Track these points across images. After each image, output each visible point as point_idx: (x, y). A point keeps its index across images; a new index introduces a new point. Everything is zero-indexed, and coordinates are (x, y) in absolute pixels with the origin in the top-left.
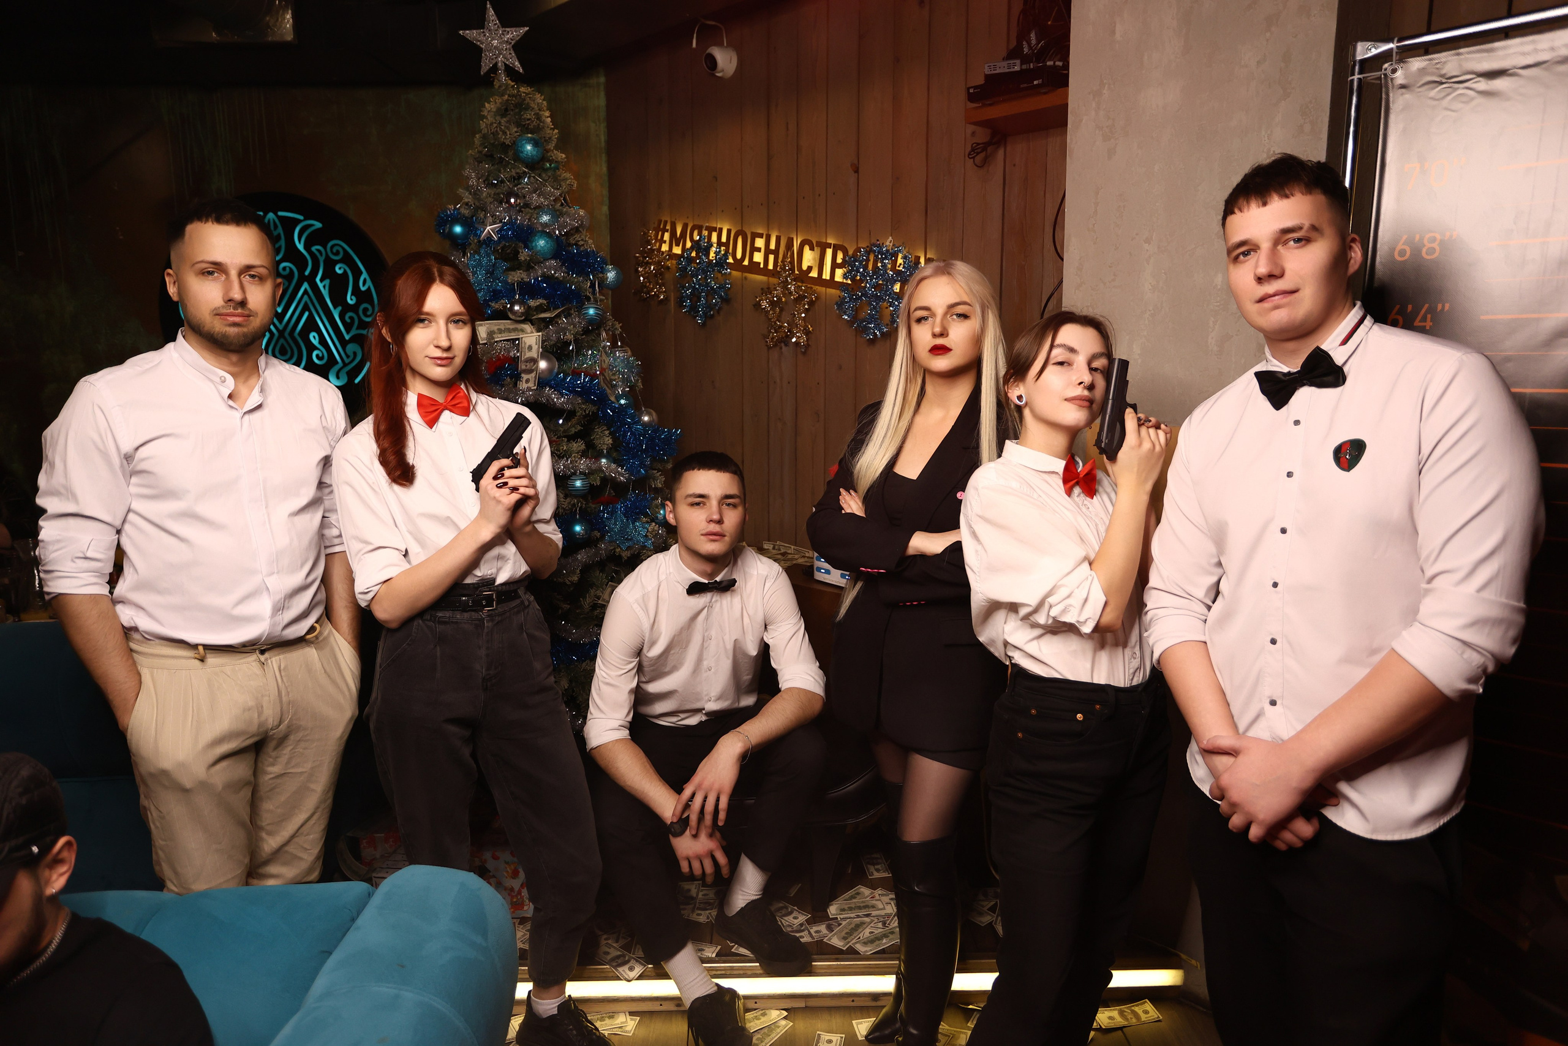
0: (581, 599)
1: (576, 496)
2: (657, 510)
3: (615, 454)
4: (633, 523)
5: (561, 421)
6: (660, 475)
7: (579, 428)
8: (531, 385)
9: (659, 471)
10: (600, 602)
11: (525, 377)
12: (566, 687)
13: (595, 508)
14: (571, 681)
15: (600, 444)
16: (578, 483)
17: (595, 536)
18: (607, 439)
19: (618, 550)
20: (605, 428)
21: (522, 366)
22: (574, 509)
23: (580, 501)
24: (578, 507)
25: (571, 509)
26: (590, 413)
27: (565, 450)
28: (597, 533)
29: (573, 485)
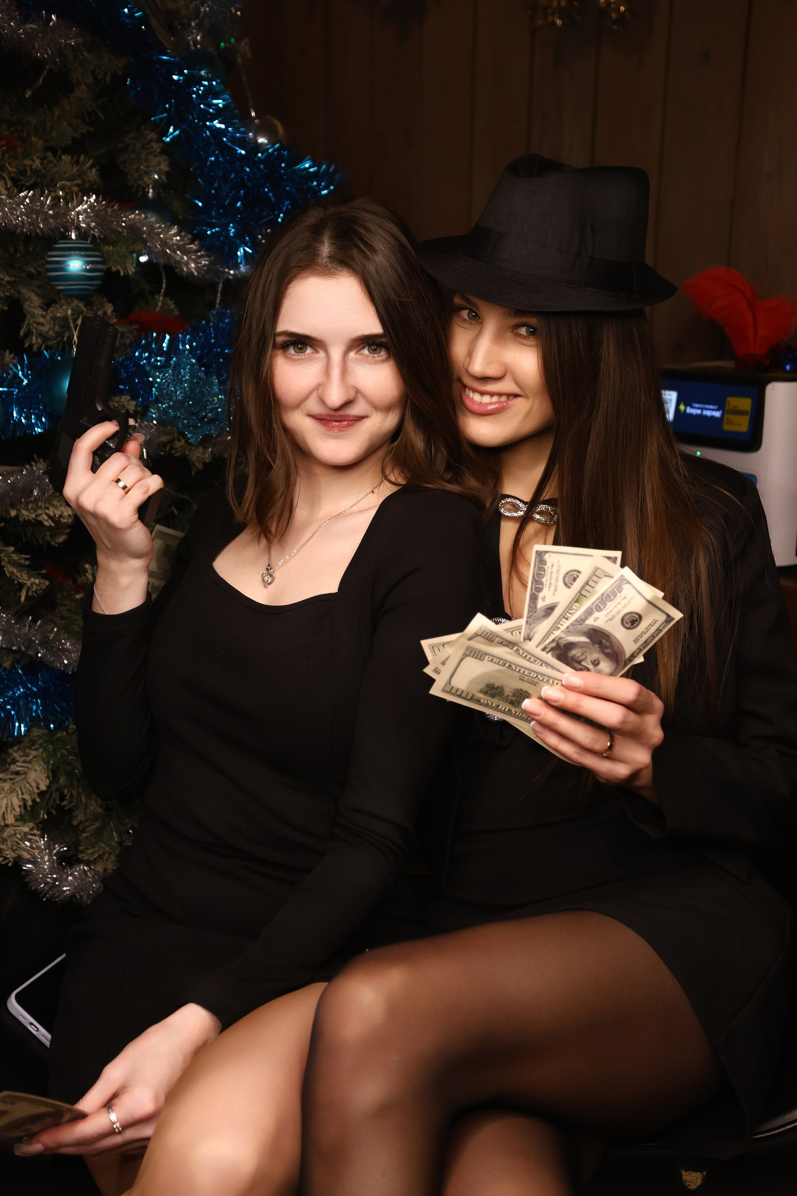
0: (87, 566)
1: (70, 296)
3: (177, 205)
7: (84, 129)
15: (138, 170)
16: (75, 264)
17: (123, 406)
18: (154, 161)
19: (178, 444)
20: (153, 136)
22: (67, 334)
23: (82, 312)
24: (76, 329)
25: (60, 334)
26: (108, 79)
27: (36, 172)
28: (129, 400)
29: (60, 266)
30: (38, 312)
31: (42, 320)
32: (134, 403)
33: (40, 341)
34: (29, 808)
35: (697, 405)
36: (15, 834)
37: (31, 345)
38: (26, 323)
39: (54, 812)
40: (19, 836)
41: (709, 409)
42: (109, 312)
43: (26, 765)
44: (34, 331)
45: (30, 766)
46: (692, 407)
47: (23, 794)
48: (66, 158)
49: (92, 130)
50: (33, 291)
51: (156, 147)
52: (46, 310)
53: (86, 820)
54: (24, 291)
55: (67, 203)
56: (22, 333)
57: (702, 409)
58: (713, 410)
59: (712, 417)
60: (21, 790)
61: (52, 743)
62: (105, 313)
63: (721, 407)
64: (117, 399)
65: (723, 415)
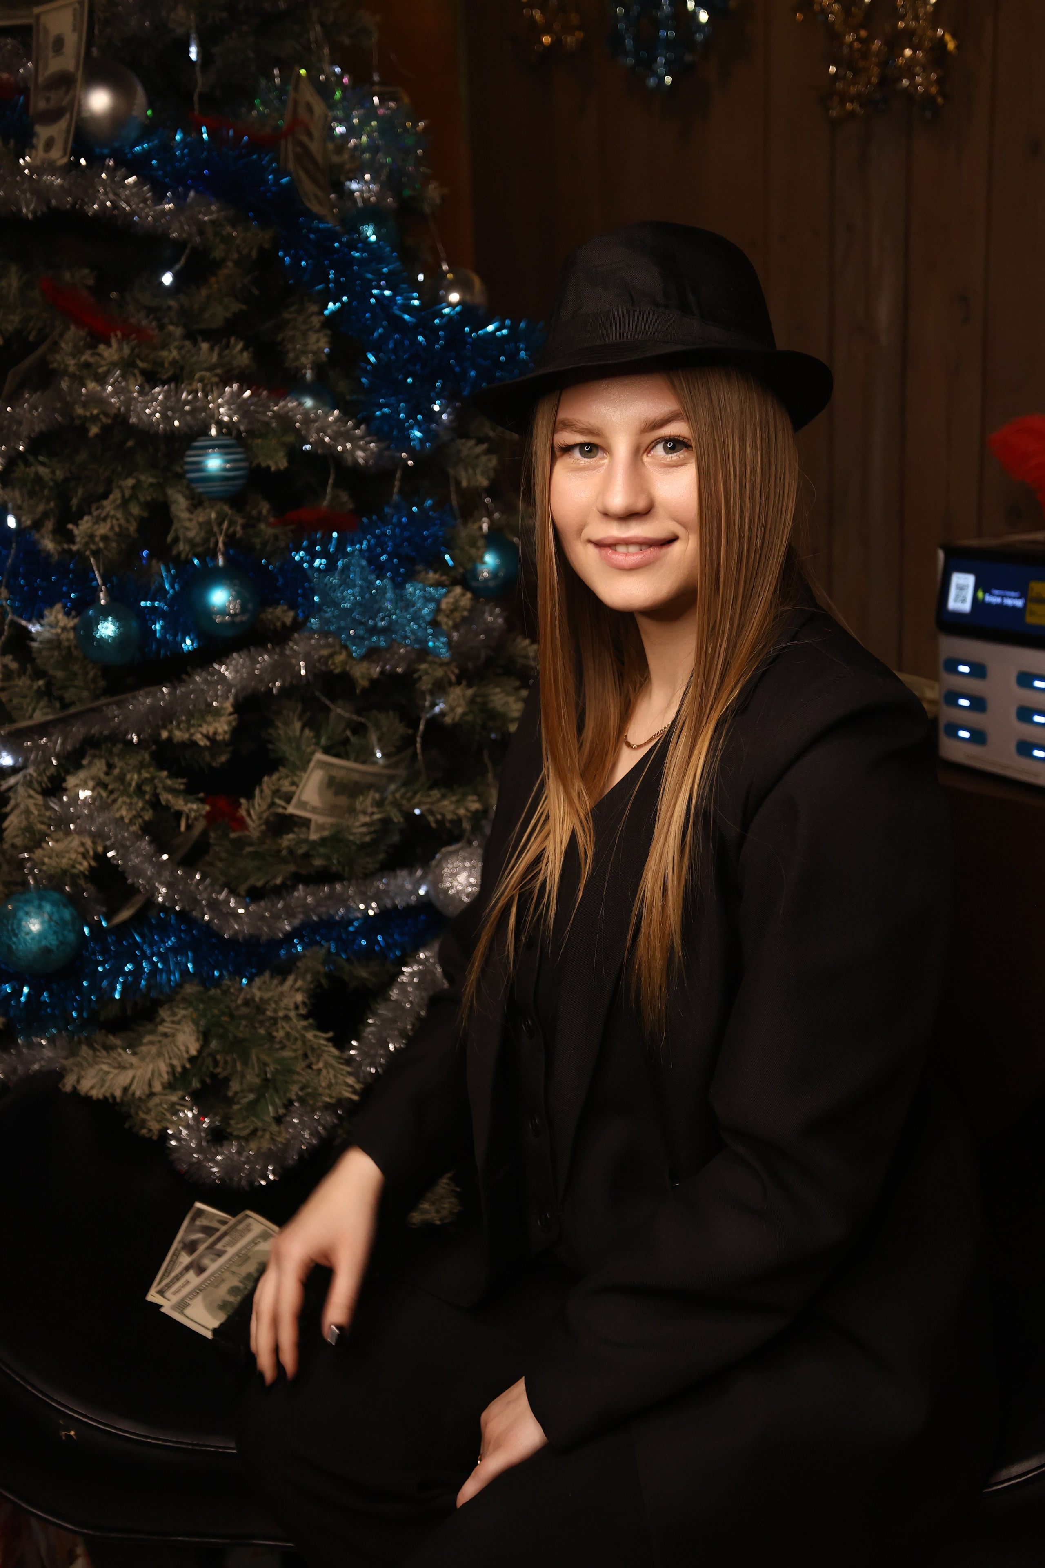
0: (243, 801)
1: (211, 499)
2: (473, 551)
3: (343, 386)
4: (399, 586)
5: (167, 279)
6: (488, 452)
7: (236, 307)
8: (58, 156)
9: (480, 441)
10: (291, 810)
11: (43, 132)
12: (193, 1052)
13: (276, 538)
14: (205, 1037)
15: (295, 349)
16: (214, 463)
17: (278, 619)
18: (313, 337)
20: (314, 308)
21: (40, 104)
22: (213, 540)
23: (227, 515)
24: (221, 533)
25: (206, 541)
26: (254, 253)
27: (174, 362)
28: (284, 611)
29: (199, 467)
30: (185, 515)
31: (187, 524)
32: (291, 614)
33: (187, 548)
34: (177, 1075)
35: (996, 592)
36: (161, 1104)
37: (179, 554)
38: (174, 528)
39: (208, 1080)
40: (165, 1106)
41: (1010, 597)
42: (264, 512)
43: (174, 1026)
44: (181, 537)
45: (177, 1027)
46: (991, 594)
47: (170, 1058)
48: (205, 346)
49: (244, 307)
50: (180, 492)
51: (316, 321)
52: (191, 512)
53: (242, 1091)
54: (170, 492)
55: (206, 396)
56: (169, 539)
57: (1002, 597)
58: (1014, 598)
59: (1014, 608)
60: (168, 1053)
61: (203, 1001)
62: (260, 512)
63: (1023, 595)
64: (270, 610)
65: (1025, 604)
